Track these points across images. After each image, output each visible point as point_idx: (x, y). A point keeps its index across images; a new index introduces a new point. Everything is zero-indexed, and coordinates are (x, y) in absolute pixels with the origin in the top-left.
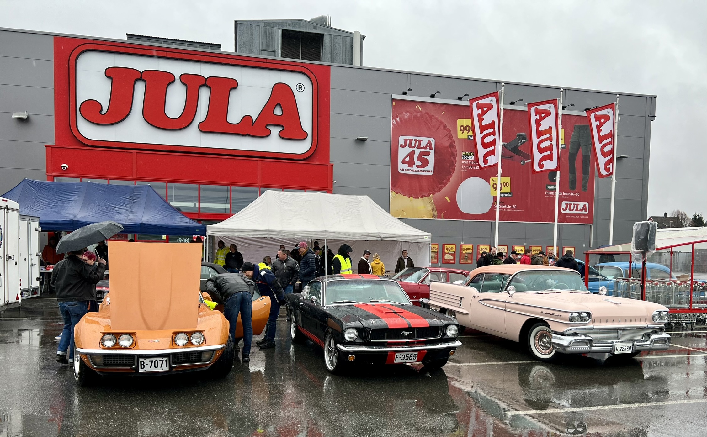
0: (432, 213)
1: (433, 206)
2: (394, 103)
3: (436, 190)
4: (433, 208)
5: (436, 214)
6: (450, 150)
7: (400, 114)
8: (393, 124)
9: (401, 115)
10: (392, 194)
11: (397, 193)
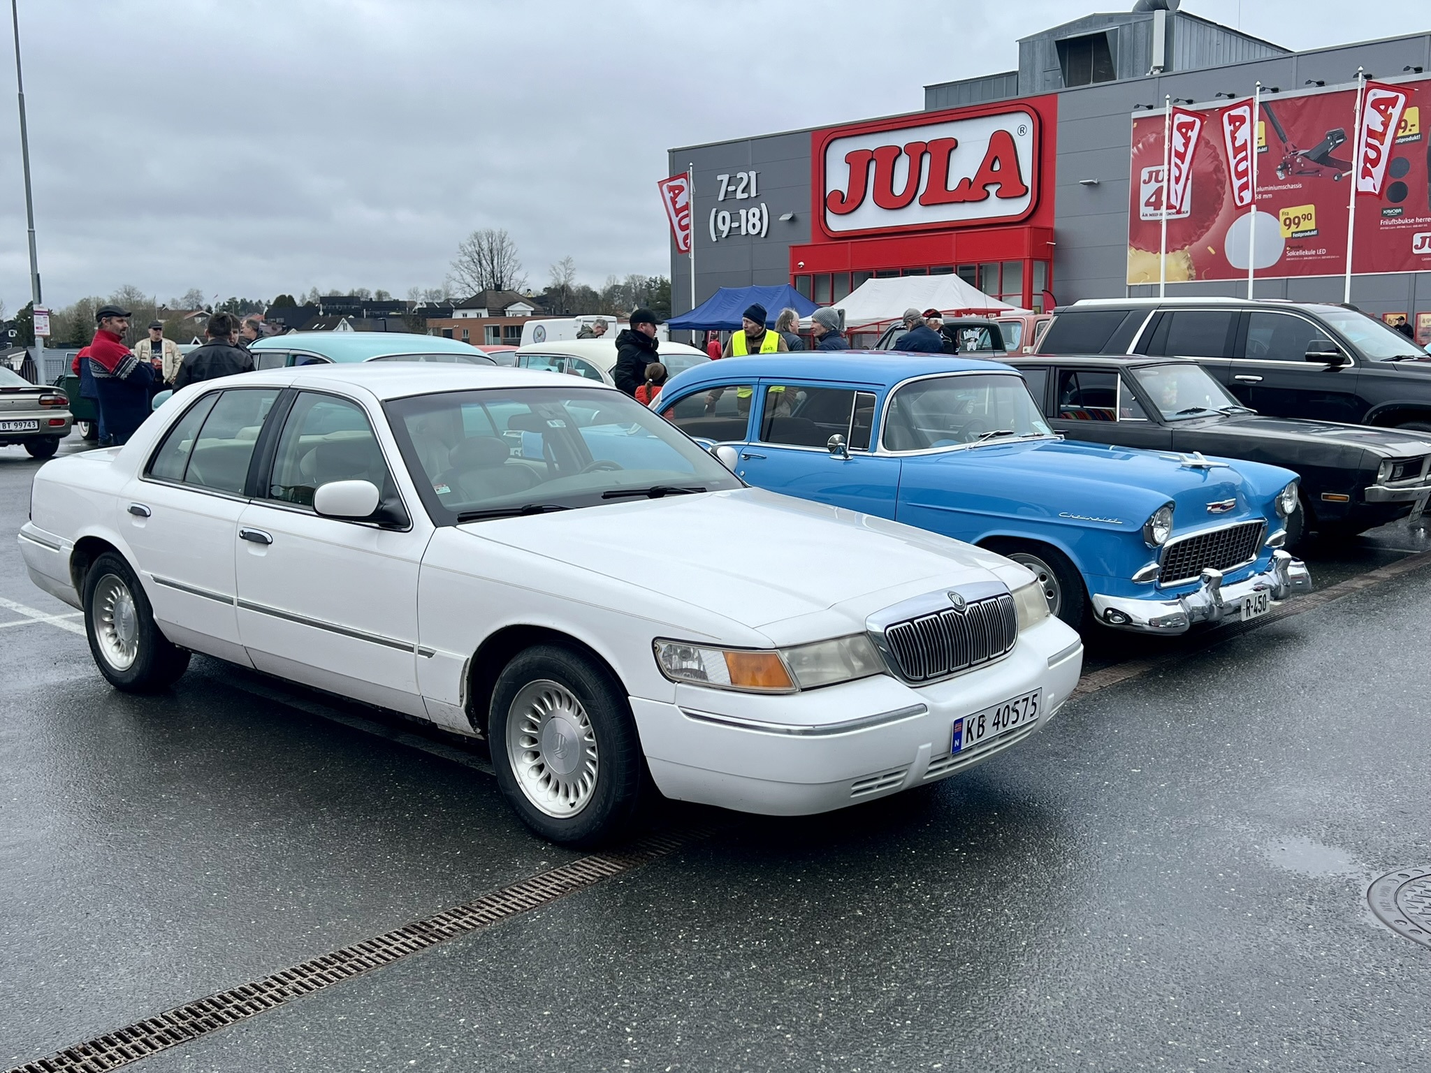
0: (1188, 273)
1: (1188, 263)
2: (1135, 124)
3: (1193, 239)
4: (1190, 265)
5: (1193, 273)
6: (1215, 177)
7: (1142, 138)
8: (1134, 154)
9: (1144, 139)
10: (1131, 252)
11: (1137, 249)
